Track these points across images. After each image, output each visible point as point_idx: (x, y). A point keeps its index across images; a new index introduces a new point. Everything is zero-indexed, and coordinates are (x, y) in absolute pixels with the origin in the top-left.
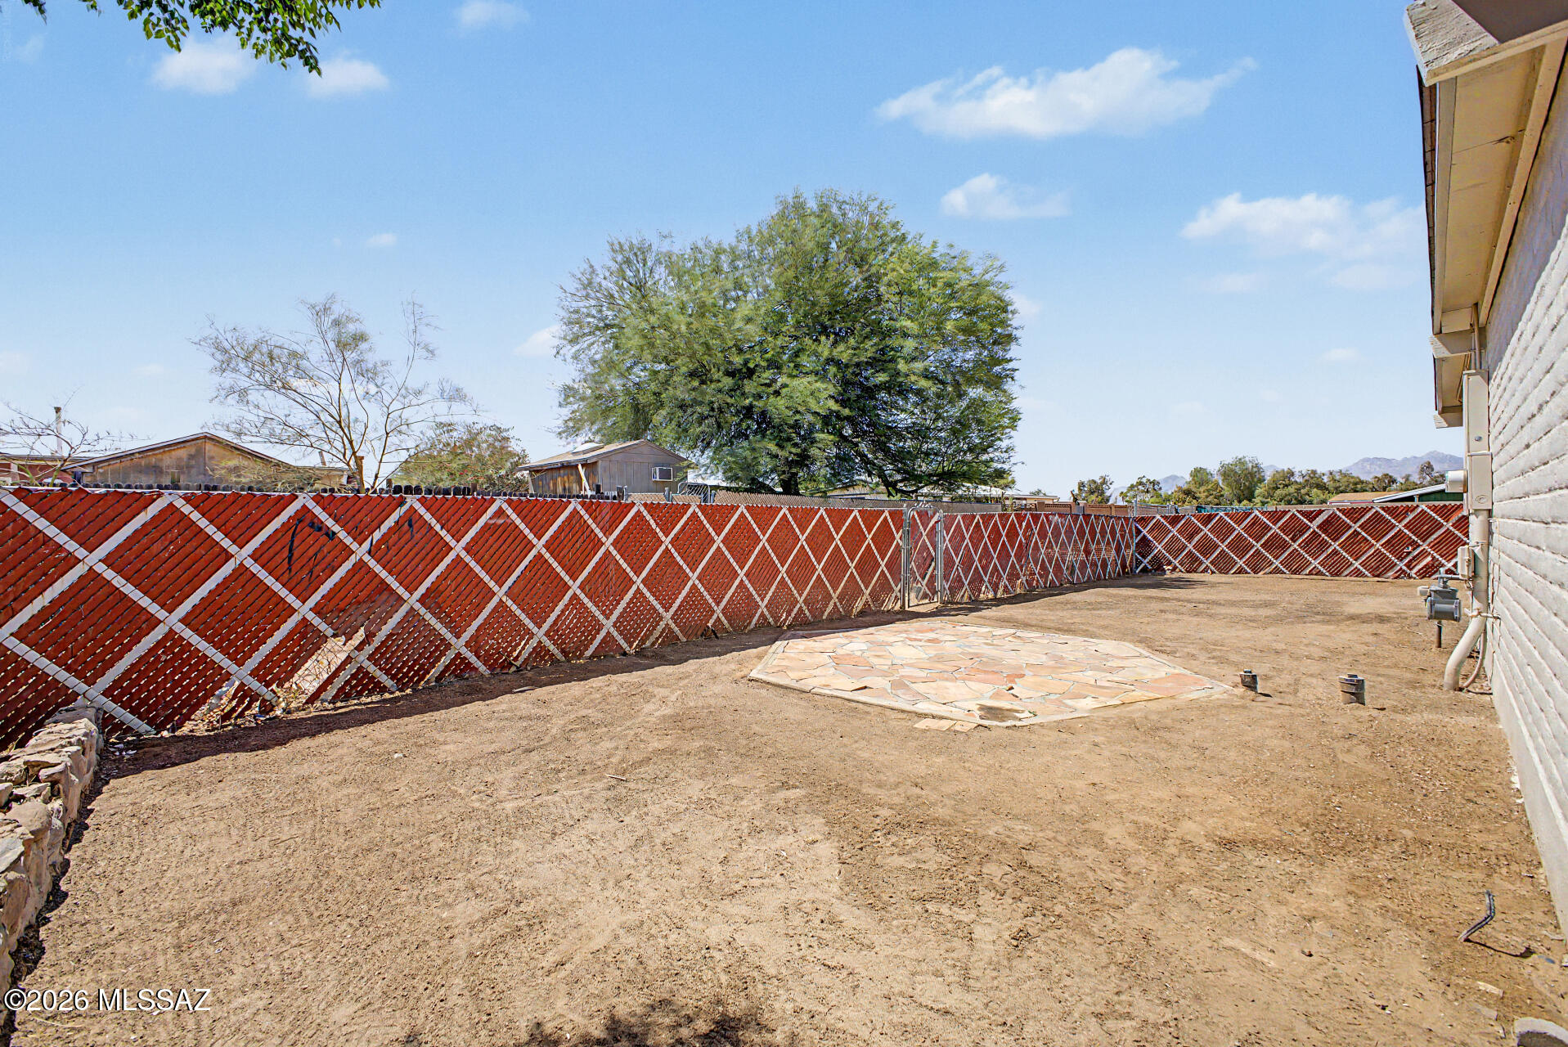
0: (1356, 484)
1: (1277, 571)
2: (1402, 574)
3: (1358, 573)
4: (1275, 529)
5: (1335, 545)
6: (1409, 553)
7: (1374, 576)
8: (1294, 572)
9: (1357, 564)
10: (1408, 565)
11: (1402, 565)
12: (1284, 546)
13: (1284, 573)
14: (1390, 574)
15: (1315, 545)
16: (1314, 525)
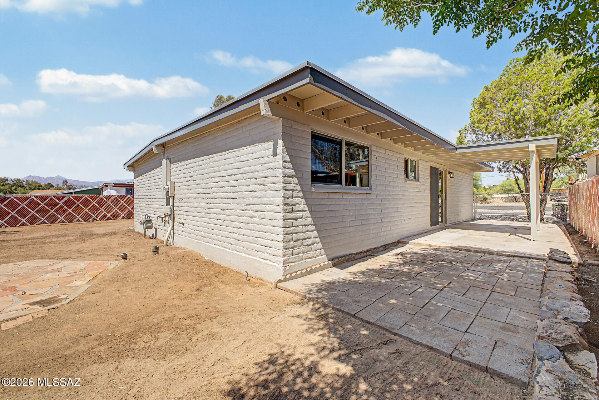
0: (39, 186)
1: (43, 223)
2: (95, 220)
3: (79, 221)
4: (43, 204)
5: (70, 210)
6: (97, 212)
7: (85, 221)
8: (52, 223)
9: (78, 217)
10: (96, 216)
11: (94, 216)
12: (48, 211)
13: (46, 223)
14: (91, 220)
15: (61, 211)
16: (61, 203)
